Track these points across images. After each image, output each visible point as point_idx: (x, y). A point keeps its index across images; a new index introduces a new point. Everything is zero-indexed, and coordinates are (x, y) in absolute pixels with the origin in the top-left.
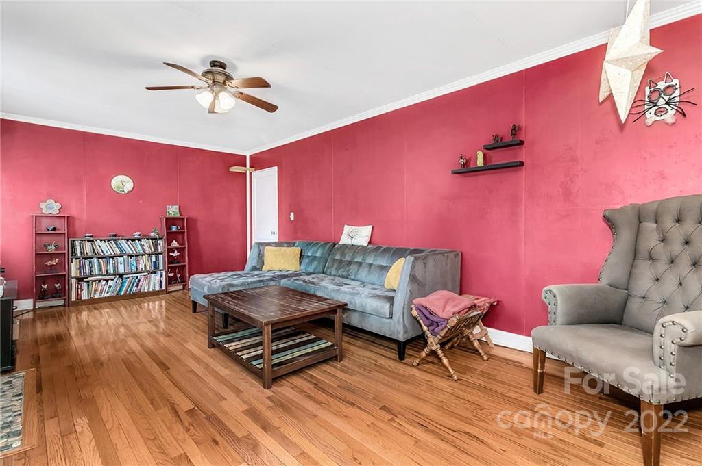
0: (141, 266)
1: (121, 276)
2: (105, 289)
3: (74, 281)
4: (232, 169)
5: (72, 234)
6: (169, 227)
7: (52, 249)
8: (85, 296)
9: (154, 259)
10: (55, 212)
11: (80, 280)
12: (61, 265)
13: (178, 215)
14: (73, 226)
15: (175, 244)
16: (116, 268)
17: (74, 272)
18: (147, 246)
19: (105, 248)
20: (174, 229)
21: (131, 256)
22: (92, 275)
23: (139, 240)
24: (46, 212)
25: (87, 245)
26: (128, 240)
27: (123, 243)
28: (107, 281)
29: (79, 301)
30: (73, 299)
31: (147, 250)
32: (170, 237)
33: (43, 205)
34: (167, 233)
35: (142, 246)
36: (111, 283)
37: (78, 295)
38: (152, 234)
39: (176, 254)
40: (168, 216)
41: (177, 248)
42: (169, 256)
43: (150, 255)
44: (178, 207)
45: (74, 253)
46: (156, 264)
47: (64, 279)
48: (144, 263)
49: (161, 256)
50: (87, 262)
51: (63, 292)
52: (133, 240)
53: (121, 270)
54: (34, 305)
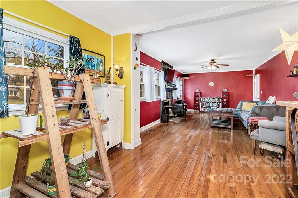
0: (215, 105)
1: (210, 107)
2: (207, 110)
3: (200, 107)
4: (247, 76)
5: (201, 96)
6: (223, 95)
7: (197, 99)
8: (202, 111)
9: (218, 104)
10: (198, 92)
11: (202, 107)
12: (199, 103)
13: (226, 92)
14: (201, 94)
15: (225, 100)
16: (209, 105)
17: (201, 105)
18: (217, 100)
19: (207, 100)
20: (225, 96)
21: (213, 102)
22: (204, 106)
23: (215, 98)
24: (196, 92)
25: (203, 99)
26: (212, 98)
27: (211, 99)
28: (207, 108)
29: (201, 112)
30: (200, 111)
31: (217, 101)
32: (223, 98)
33: (196, 90)
34: (222, 97)
35: (215, 100)
36: (208, 108)
37: (201, 110)
38: (218, 97)
39: (225, 103)
40: (223, 92)
41: (225, 101)
42: (223, 103)
43: (217, 103)
44: (226, 90)
45: (201, 101)
46: (219, 105)
47: (199, 106)
48: (216, 104)
49: (220, 103)
50: (203, 103)
51: (198, 109)
52: (213, 98)
53: (210, 106)
54: (194, 111)
